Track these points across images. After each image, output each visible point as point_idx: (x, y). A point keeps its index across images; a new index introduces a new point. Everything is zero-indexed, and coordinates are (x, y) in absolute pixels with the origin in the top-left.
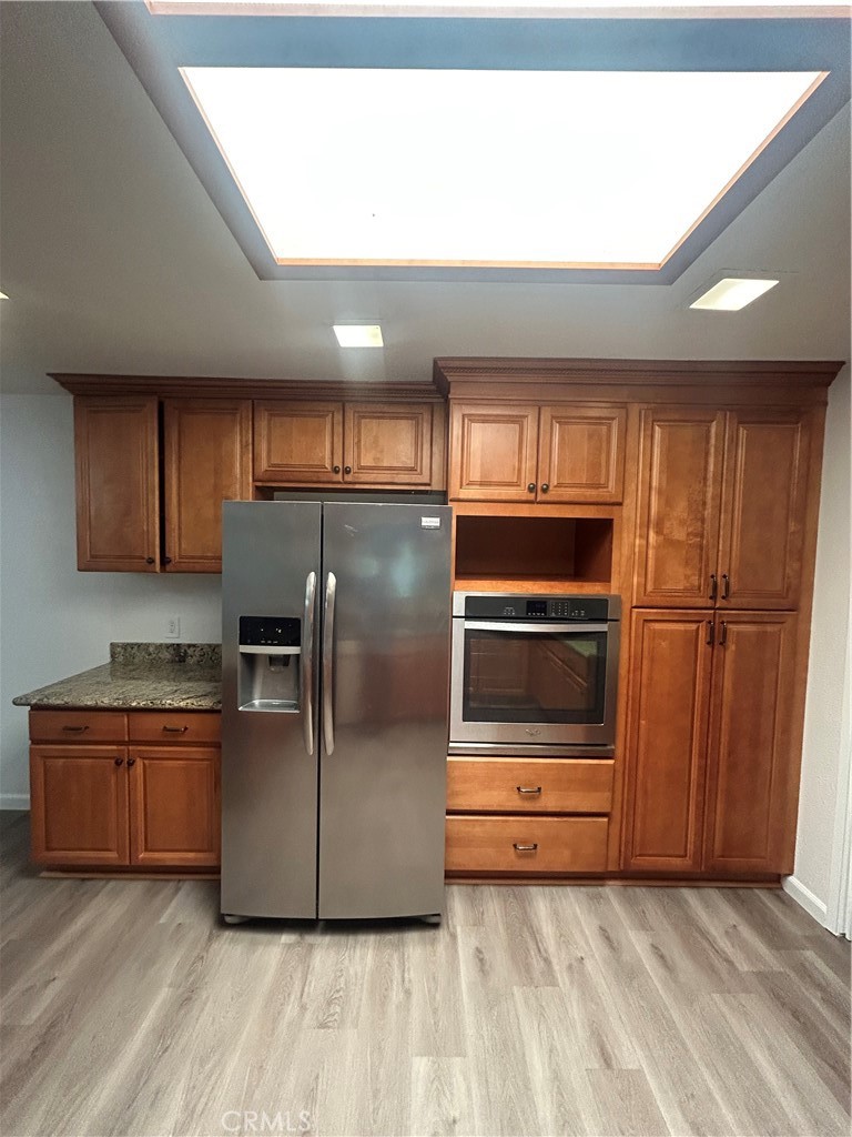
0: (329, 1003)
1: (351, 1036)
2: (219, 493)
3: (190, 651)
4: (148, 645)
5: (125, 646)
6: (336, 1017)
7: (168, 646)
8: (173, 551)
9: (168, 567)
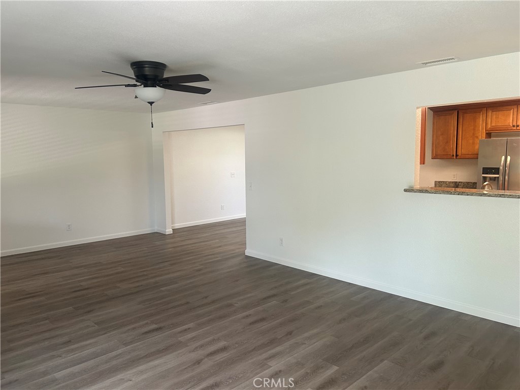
2: (474, 136)
3: (460, 184)
4: (446, 182)
5: (439, 182)
7: (453, 182)
8: (459, 153)
9: (457, 157)
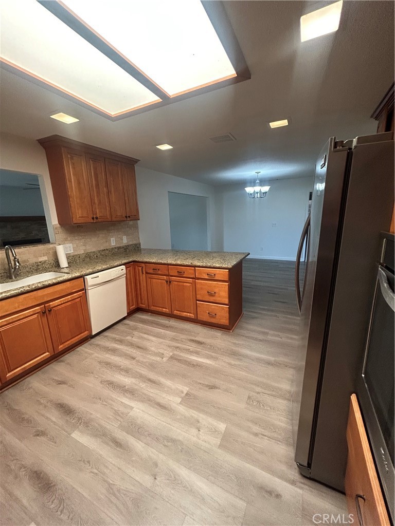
0: (258, 401)
1: (243, 406)
6: (251, 402)
